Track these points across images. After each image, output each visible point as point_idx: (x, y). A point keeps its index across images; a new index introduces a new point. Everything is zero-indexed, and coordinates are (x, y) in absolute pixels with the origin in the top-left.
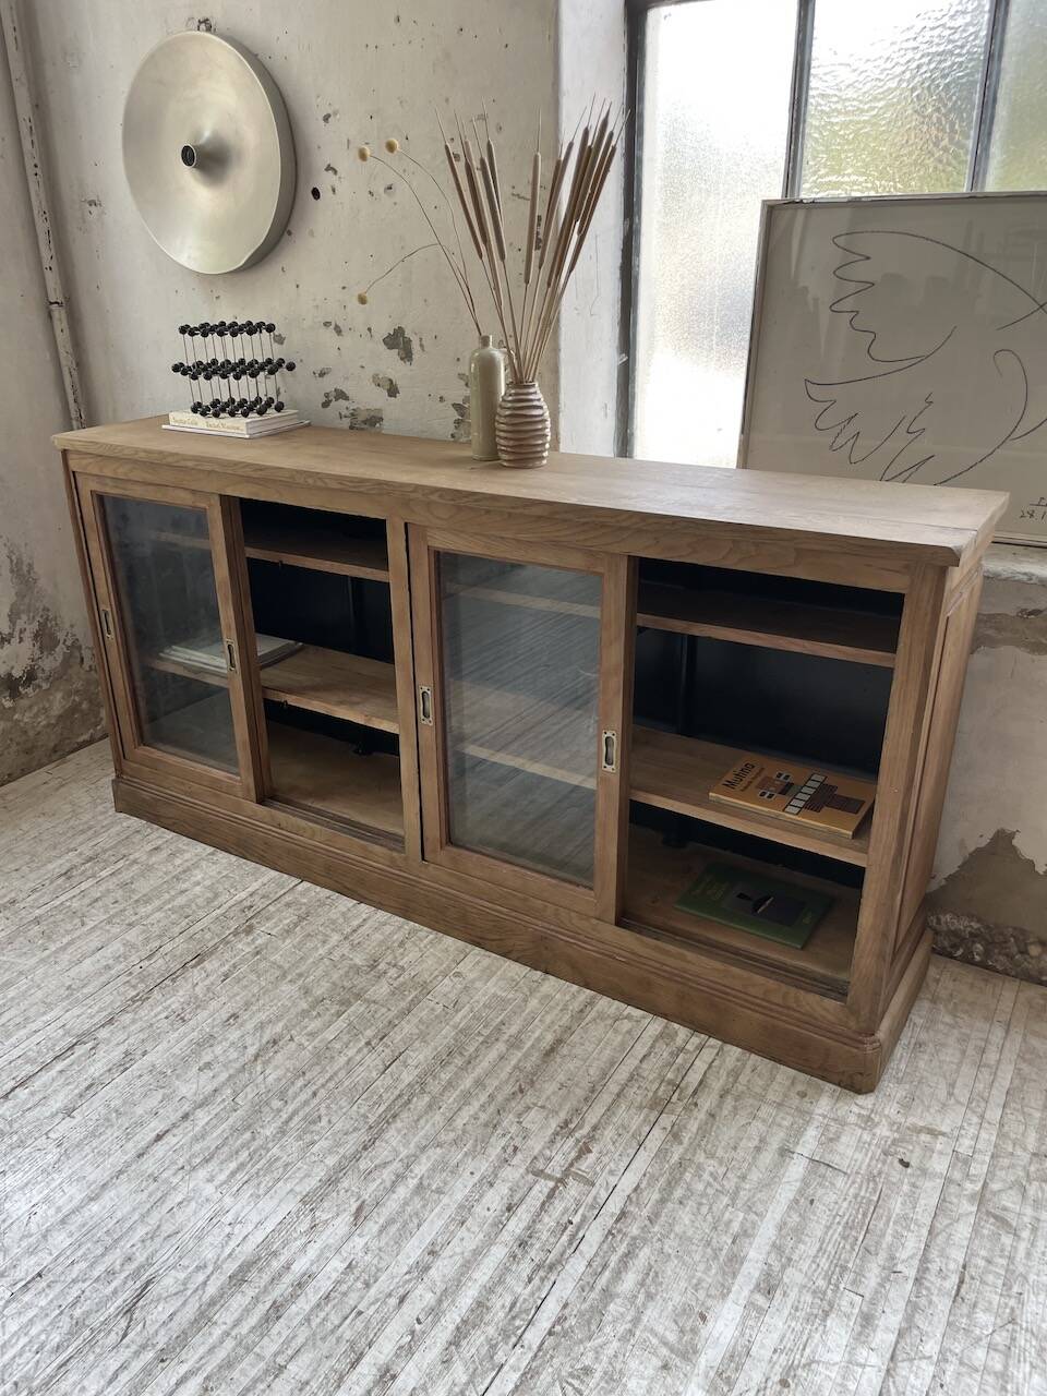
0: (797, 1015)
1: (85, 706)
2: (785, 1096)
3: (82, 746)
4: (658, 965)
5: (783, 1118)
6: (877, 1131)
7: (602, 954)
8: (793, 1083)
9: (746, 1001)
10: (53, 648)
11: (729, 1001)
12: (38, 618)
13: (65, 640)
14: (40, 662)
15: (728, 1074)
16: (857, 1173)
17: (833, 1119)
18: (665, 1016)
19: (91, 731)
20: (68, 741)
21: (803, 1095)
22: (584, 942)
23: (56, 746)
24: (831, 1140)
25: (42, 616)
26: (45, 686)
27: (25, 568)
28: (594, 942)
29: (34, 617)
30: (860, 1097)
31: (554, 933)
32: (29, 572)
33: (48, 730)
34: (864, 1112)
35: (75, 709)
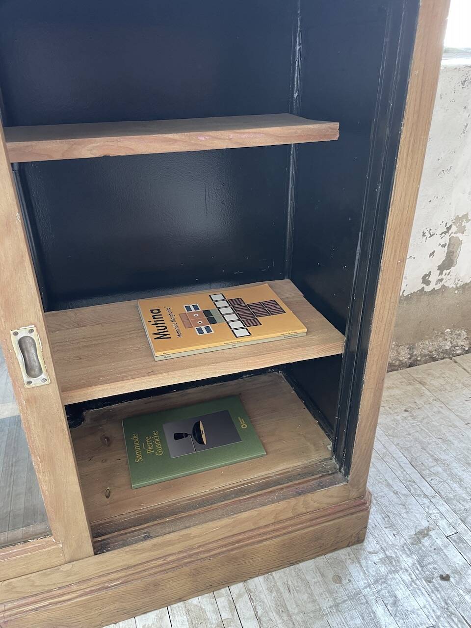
0: (308, 517)
2: (331, 592)
4: (160, 562)
5: (352, 618)
6: (403, 565)
7: (92, 592)
8: (322, 575)
9: (259, 535)
11: (247, 545)
15: (278, 613)
16: (438, 618)
17: (376, 582)
18: (180, 600)
21: (338, 579)
22: (62, 595)
24: (395, 604)
28: (75, 588)
30: (365, 543)
31: (15, 611)
34: (382, 556)
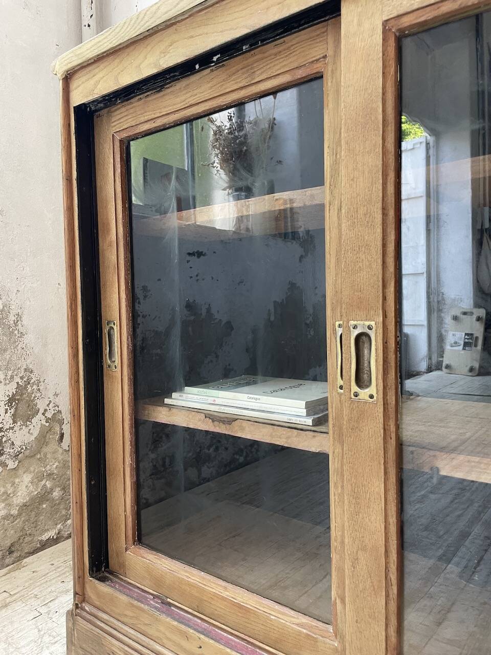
1: (56, 494)
3: (45, 545)
10: (29, 419)
12: (17, 379)
13: (46, 410)
14: (10, 434)
19: (59, 526)
20: (27, 539)
23: (12, 545)
25: (22, 378)
26: (11, 464)
27: (12, 318)
29: (12, 377)
32: (16, 323)
33: (7, 522)
35: (44, 496)
